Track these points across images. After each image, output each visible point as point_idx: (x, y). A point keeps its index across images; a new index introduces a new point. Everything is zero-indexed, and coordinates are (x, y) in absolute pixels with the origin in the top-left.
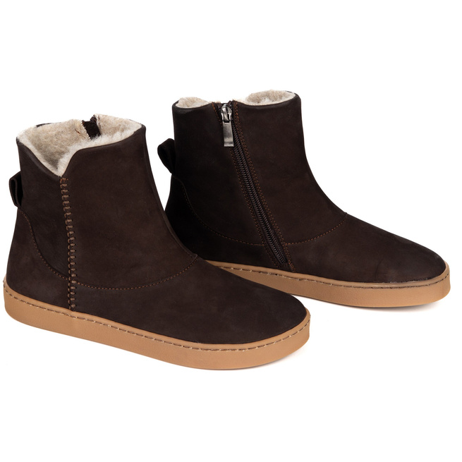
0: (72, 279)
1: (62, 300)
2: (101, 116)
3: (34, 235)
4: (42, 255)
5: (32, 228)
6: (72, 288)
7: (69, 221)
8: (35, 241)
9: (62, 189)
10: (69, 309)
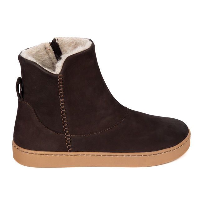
0: (67, 134)
1: (62, 148)
2: (58, 38)
3: (36, 114)
4: (43, 124)
5: (34, 110)
6: (68, 139)
7: (61, 100)
8: (38, 117)
9: (59, 82)
10: (68, 151)
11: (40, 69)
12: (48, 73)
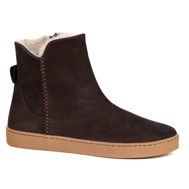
0: (46, 117)
1: (42, 130)
2: (59, 33)
3: (24, 97)
4: (29, 107)
5: (23, 93)
6: (46, 122)
8: (25, 100)
9: (41, 65)
10: (45, 134)
11: (25, 52)
12: (31, 55)
